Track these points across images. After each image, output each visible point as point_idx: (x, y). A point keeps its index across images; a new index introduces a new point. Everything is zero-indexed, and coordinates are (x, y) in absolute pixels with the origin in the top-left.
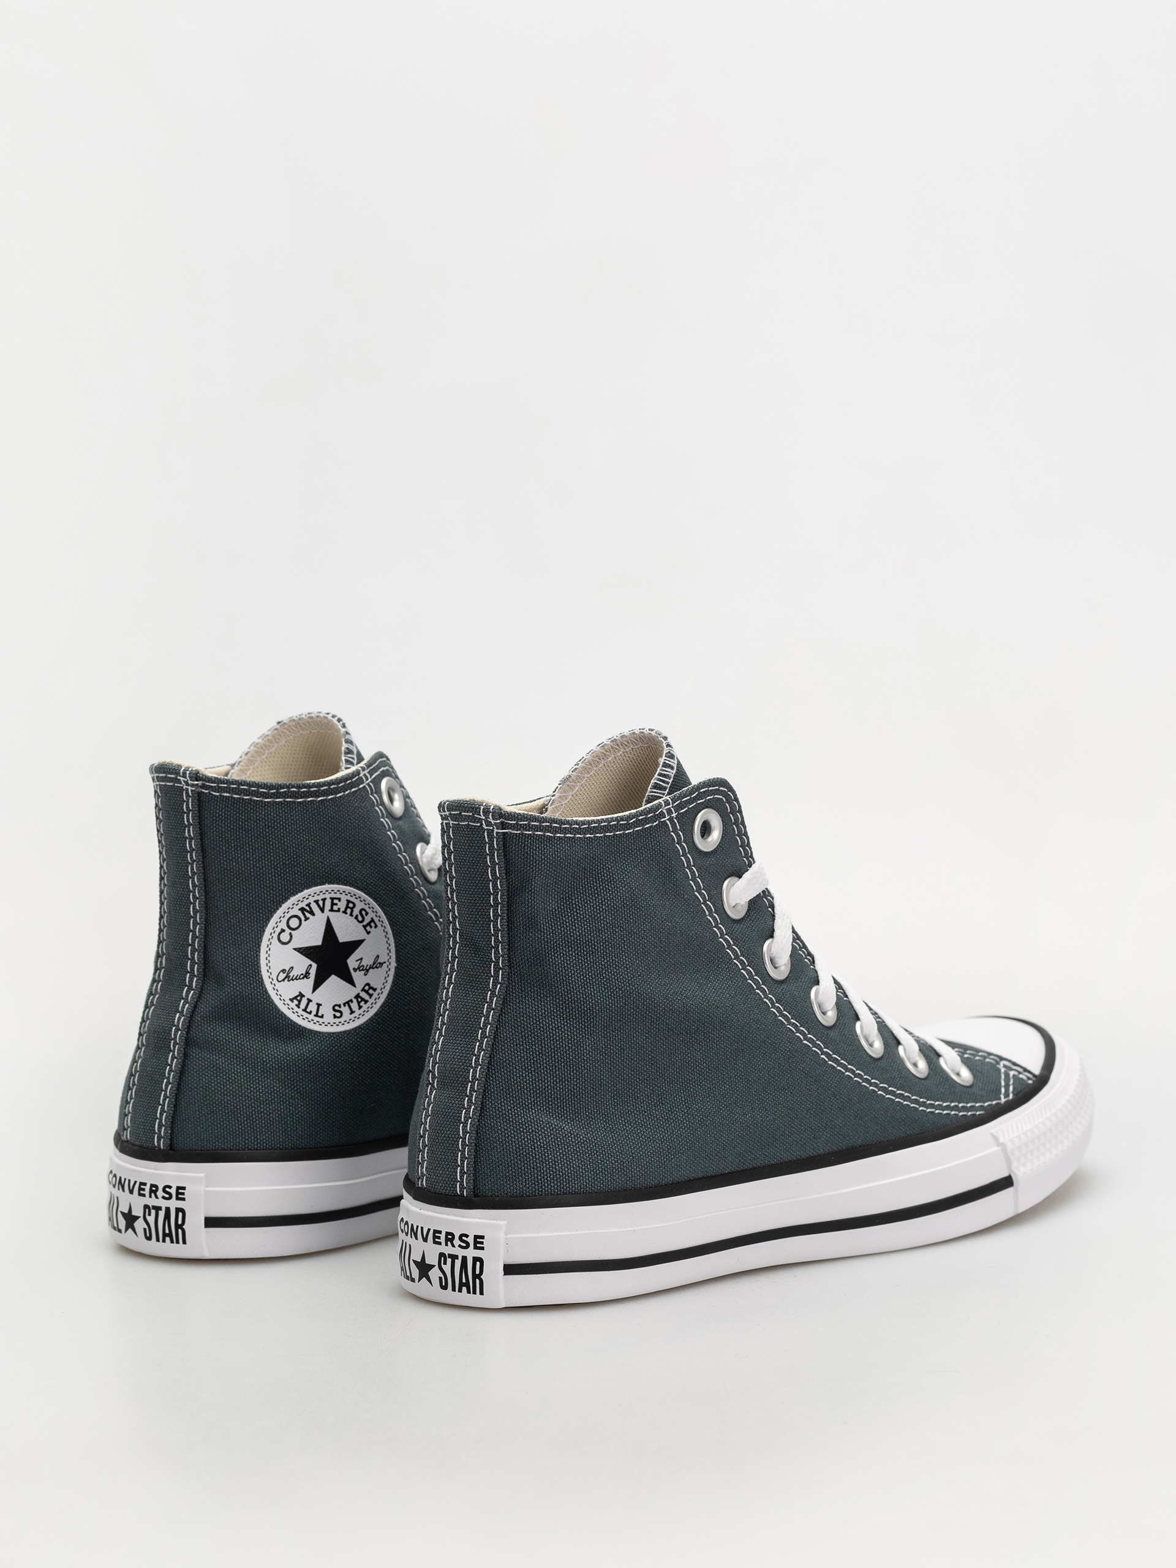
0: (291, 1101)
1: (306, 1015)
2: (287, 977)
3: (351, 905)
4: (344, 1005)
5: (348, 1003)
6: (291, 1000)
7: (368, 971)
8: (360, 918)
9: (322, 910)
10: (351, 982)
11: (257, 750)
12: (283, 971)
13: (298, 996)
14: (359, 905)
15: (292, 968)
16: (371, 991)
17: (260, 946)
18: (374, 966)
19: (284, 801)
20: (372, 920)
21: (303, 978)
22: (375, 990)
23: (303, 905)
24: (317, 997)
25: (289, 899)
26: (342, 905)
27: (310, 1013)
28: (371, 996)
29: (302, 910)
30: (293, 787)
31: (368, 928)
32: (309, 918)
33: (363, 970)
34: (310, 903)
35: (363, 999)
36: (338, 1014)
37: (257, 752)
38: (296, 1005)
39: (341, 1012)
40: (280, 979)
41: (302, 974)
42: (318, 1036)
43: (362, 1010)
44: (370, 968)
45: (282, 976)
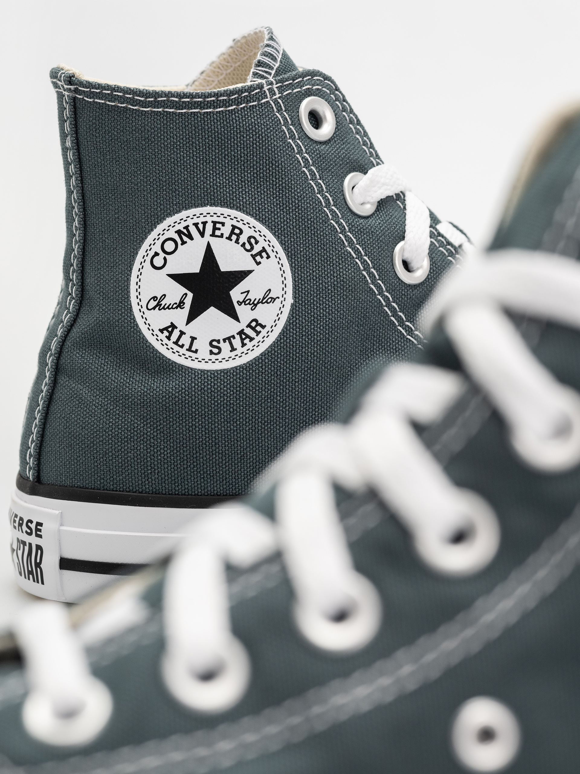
0: (152, 440)
1: (176, 348)
2: (159, 305)
3: (237, 231)
4: (224, 340)
5: (229, 339)
6: (161, 331)
7: (256, 305)
8: (248, 247)
9: (202, 234)
10: (234, 316)
11: (213, 69)
12: (155, 298)
13: (169, 327)
14: (247, 233)
15: (165, 295)
16: (258, 328)
17: (131, 269)
18: (264, 301)
19: (163, 111)
20: (264, 250)
21: (177, 308)
22: (263, 327)
23: (181, 227)
24: (192, 329)
25: (165, 219)
26: (226, 230)
27: (182, 346)
28: (258, 333)
29: (179, 232)
30: (173, 96)
31: (258, 258)
32: (186, 242)
33: (249, 304)
34: (188, 226)
35: (247, 336)
36: (215, 351)
37: (214, 72)
38: (166, 337)
39: (219, 349)
40: (150, 307)
41: (176, 303)
42: (189, 372)
43: (246, 348)
44: (258, 303)
45: (153, 304)
